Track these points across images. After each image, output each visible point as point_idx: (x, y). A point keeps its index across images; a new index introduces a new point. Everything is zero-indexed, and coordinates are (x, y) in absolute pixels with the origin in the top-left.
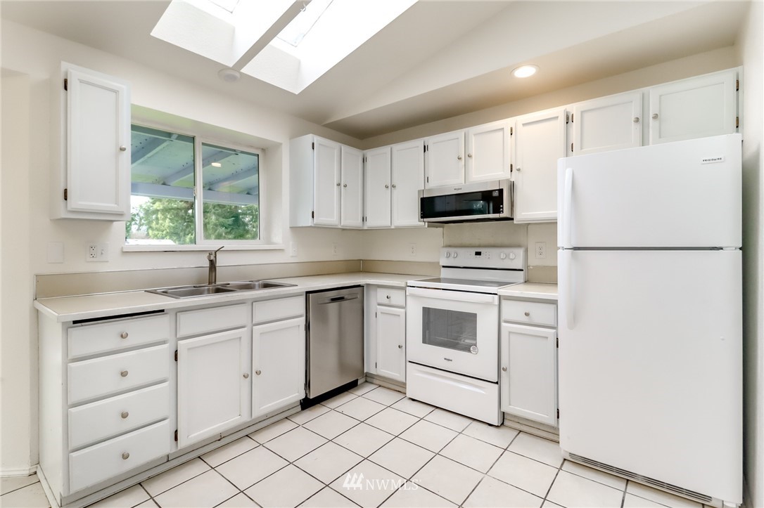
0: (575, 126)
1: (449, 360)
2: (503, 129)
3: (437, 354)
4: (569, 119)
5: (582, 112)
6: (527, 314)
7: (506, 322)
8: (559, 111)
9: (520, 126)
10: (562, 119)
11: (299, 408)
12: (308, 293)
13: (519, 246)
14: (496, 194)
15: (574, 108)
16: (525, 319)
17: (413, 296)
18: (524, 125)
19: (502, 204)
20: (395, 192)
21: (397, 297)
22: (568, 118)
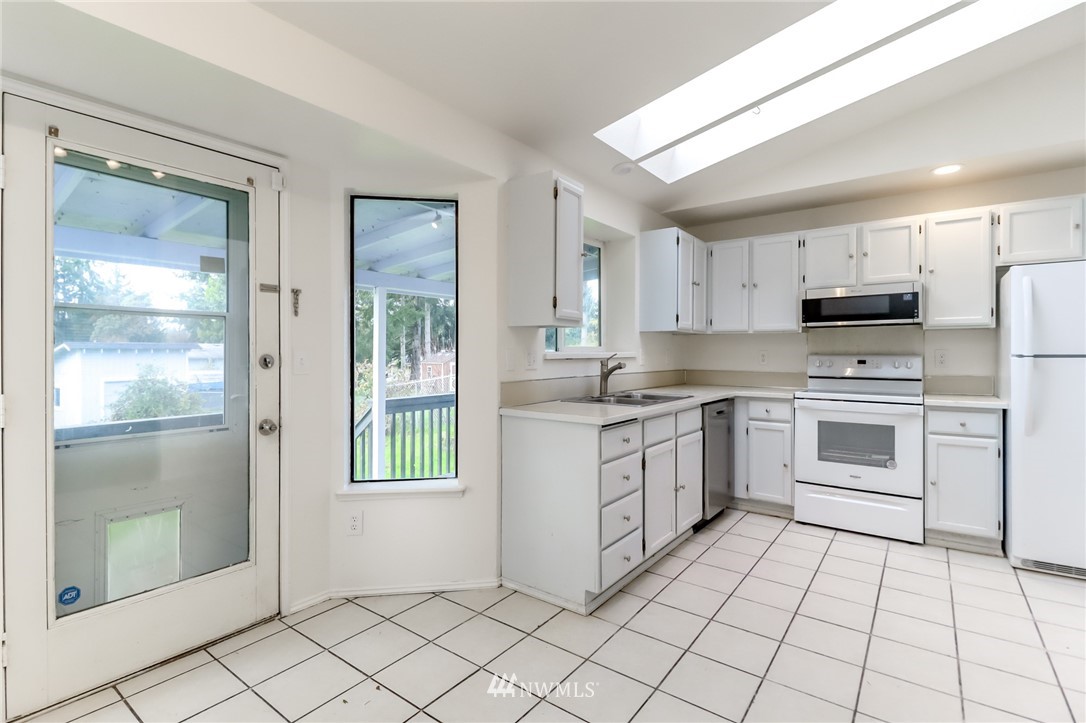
0: (1002, 230)
1: (856, 477)
2: (910, 227)
3: (840, 472)
4: (995, 221)
5: (1012, 215)
6: (963, 425)
7: (932, 433)
8: (984, 211)
9: (931, 224)
10: (986, 221)
11: (691, 531)
12: (703, 405)
13: (914, 354)
14: (908, 298)
15: (1002, 210)
16: (960, 430)
17: (803, 408)
18: (937, 223)
19: (917, 309)
20: (756, 292)
21: (781, 411)
22: (993, 220)
